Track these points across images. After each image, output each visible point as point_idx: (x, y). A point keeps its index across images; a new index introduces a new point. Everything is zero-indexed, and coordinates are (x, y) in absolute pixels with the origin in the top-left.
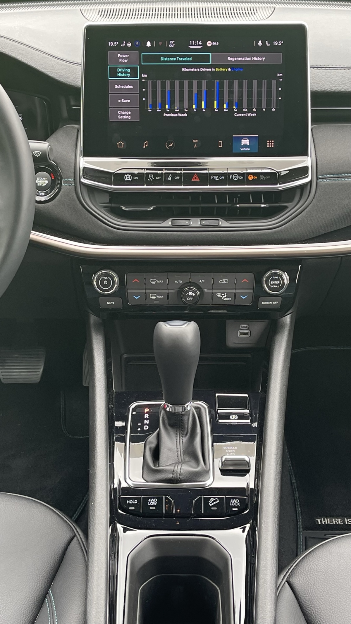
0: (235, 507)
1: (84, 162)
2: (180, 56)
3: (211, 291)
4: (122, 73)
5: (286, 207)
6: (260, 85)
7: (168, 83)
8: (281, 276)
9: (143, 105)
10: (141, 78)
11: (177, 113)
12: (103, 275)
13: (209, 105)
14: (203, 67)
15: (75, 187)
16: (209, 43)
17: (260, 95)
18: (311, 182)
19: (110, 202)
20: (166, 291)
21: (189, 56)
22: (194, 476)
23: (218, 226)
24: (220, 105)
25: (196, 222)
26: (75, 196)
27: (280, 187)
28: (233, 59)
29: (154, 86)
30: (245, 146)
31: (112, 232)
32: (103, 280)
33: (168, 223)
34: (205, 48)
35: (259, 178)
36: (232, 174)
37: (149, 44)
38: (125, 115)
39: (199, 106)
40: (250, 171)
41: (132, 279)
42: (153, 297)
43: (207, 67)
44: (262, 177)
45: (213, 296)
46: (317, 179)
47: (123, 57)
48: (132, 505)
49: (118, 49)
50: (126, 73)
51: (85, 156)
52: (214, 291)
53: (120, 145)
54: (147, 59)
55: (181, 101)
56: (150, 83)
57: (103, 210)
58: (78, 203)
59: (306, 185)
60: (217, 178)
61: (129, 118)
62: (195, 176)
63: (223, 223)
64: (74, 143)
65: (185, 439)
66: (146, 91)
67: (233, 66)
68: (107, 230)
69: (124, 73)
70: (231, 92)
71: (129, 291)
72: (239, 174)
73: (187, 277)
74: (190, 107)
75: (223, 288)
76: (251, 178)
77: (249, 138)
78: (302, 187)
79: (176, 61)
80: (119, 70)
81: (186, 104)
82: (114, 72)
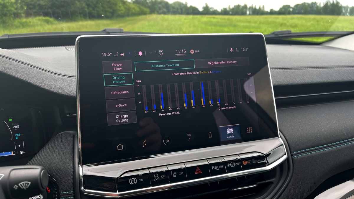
1: (84, 170)
2: (169, 63)
4: (117, 80)
6: (235, 83)
7: (160, 86)
9: (139, 108)
10: (136, 84)
11: (171, 112)
13: (197, 103)
14: (189, 71)
16: (192, 52)
18: (288, 158)
21: (176, 63)
24: (206, 102)
27: (269, 167)
28: (213, 63)
29: (149, 90)
30: (230, 134)
34: (189, 55)
35: (251, 163)
36: (229, 162)
37: (140, 53)
38: (123, 119)
39: (189, 104)
43: (192, 71)
44: (254, 161)
46: (292, 155)
47: (117, 66)
49: (112, 59)
50: (121, 80)
51: (84, 163)
55: (174, 101)
56: (144, 87)
59: (284, 162)
60: (217, 168)
61: (127, 120)
62: (198, 169)
66: (142, 95)
67: (213, 69)
70: (214, 90)
72: (235, 161)
74: (182, 105)
76: (245, 163)
77: (232, 127)
78: (282, 164)
79: (166, 68)
80: (114, 78)
81: (178, 104)
82: (109, 80)
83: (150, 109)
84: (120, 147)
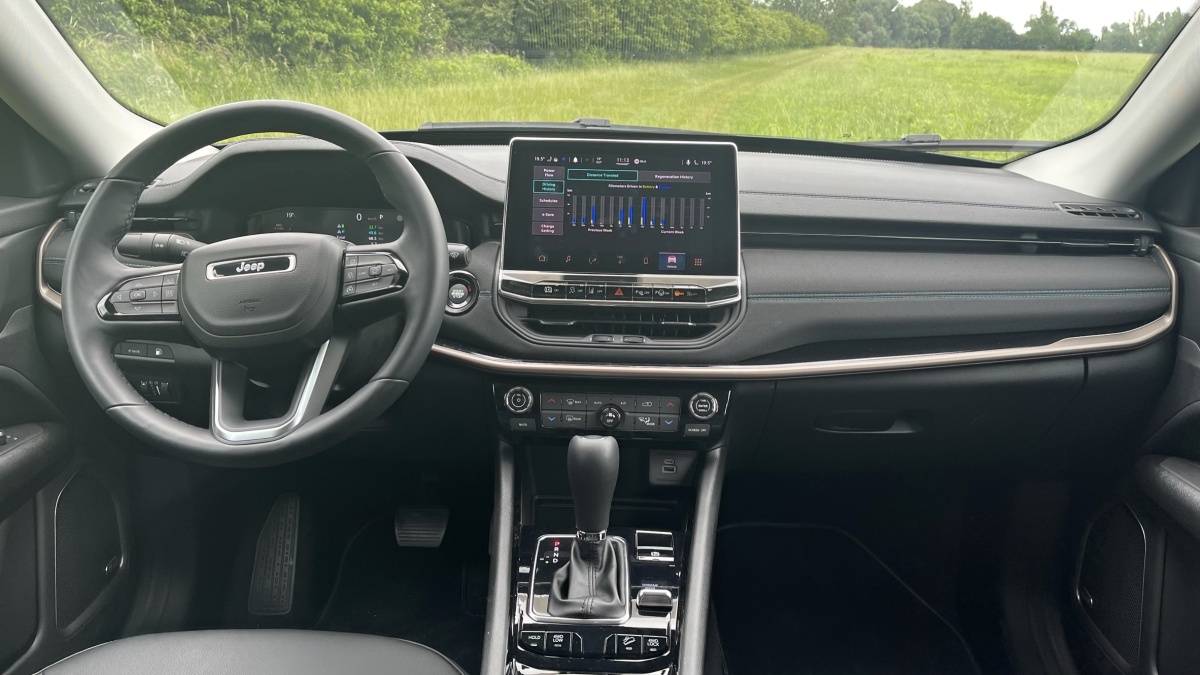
0: (653, 647)
1: (503, 275)
2: (607, 173)
3: (633, 415)
4: (547, 187)
5: (715, 327)
6: (687, 203)
7: (593, 198)
8: (710, 400)
9: (567, 219)
10: (566, 193)
11: (602, 228)
12: (516, 392)
13: (635, 221)
14: (630, 184)
15: (492, 298)
16: (637, 161)
17: (687, 212)
18: (741, 301)
19: (529, 316)
20: (584, 413)
21: (615, 173)
22: (608, 611)
23: (642, 343)
24: (646, 222)
25: (618, 339)
26: (491, 307)
27: (709, 304)
28: (661, 177)
29: (579, 201)
30: (672, 264)
31: (528, 346)
32: (516, 398)
33: (589, 339)
34: (632, 165)
35: (685, 295)
36: (658, 289)
37: (575, 160)
38: (548, 229)
39: (625, 222)
40: (676, 287)
41: (549, 400)
42: (569, 419)
43: (633, 184)
44: (689, 294)
45: (635, 420)
46: (748, 298)
47: (549, 172)
48: (534, 641)
49: (545, 164)
50: (552, 187)
51: (505, 268)
52: (637, 415)
53: (542, 258)
54: (573, 174)
55: (607, 215)
56: (575, 198)
57: (520, 323)
58: (494, 315)
59: (735, 304)
60: (641, 293)
61: (553, 232)
62: (619, 290)
63: (647, 341)
64: (494, 257)
65: (598, 574)
66: (571, 206)
67: (661, 183)
68: (523, 344)
69: (549, 187)
70: (658, 209)
71: (544, 412)
72: (665, 290)
73: (608, 399)
74: (615, 223)
75: (646, 412)
76: (677, 294)
77: (676, 256)
78: (732, 306)
79: (603, 177)
80: (544, 184)
81: (611, 220)
82: (539, 187)
83: (578, 224)
84: (543, 258)
